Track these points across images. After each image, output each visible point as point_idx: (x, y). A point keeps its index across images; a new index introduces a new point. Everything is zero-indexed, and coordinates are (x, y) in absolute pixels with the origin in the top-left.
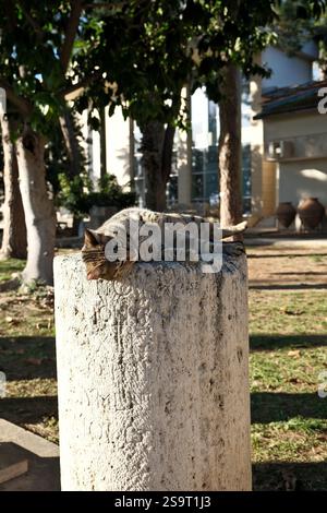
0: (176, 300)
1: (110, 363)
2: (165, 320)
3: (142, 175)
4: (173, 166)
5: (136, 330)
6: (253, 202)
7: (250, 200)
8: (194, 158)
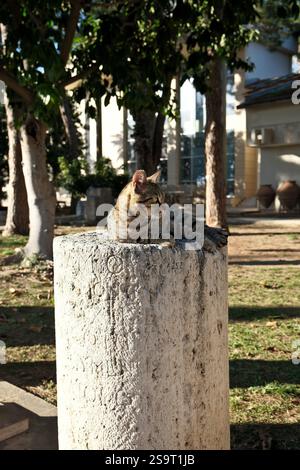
0: (162, 278)
1: (103, 334)
2: (153, 295)
3: (134, 159)
4: (163, 150)
5: (127, 305)
6: (236, 185)
7: (233, 182)
8: (182, 144)
